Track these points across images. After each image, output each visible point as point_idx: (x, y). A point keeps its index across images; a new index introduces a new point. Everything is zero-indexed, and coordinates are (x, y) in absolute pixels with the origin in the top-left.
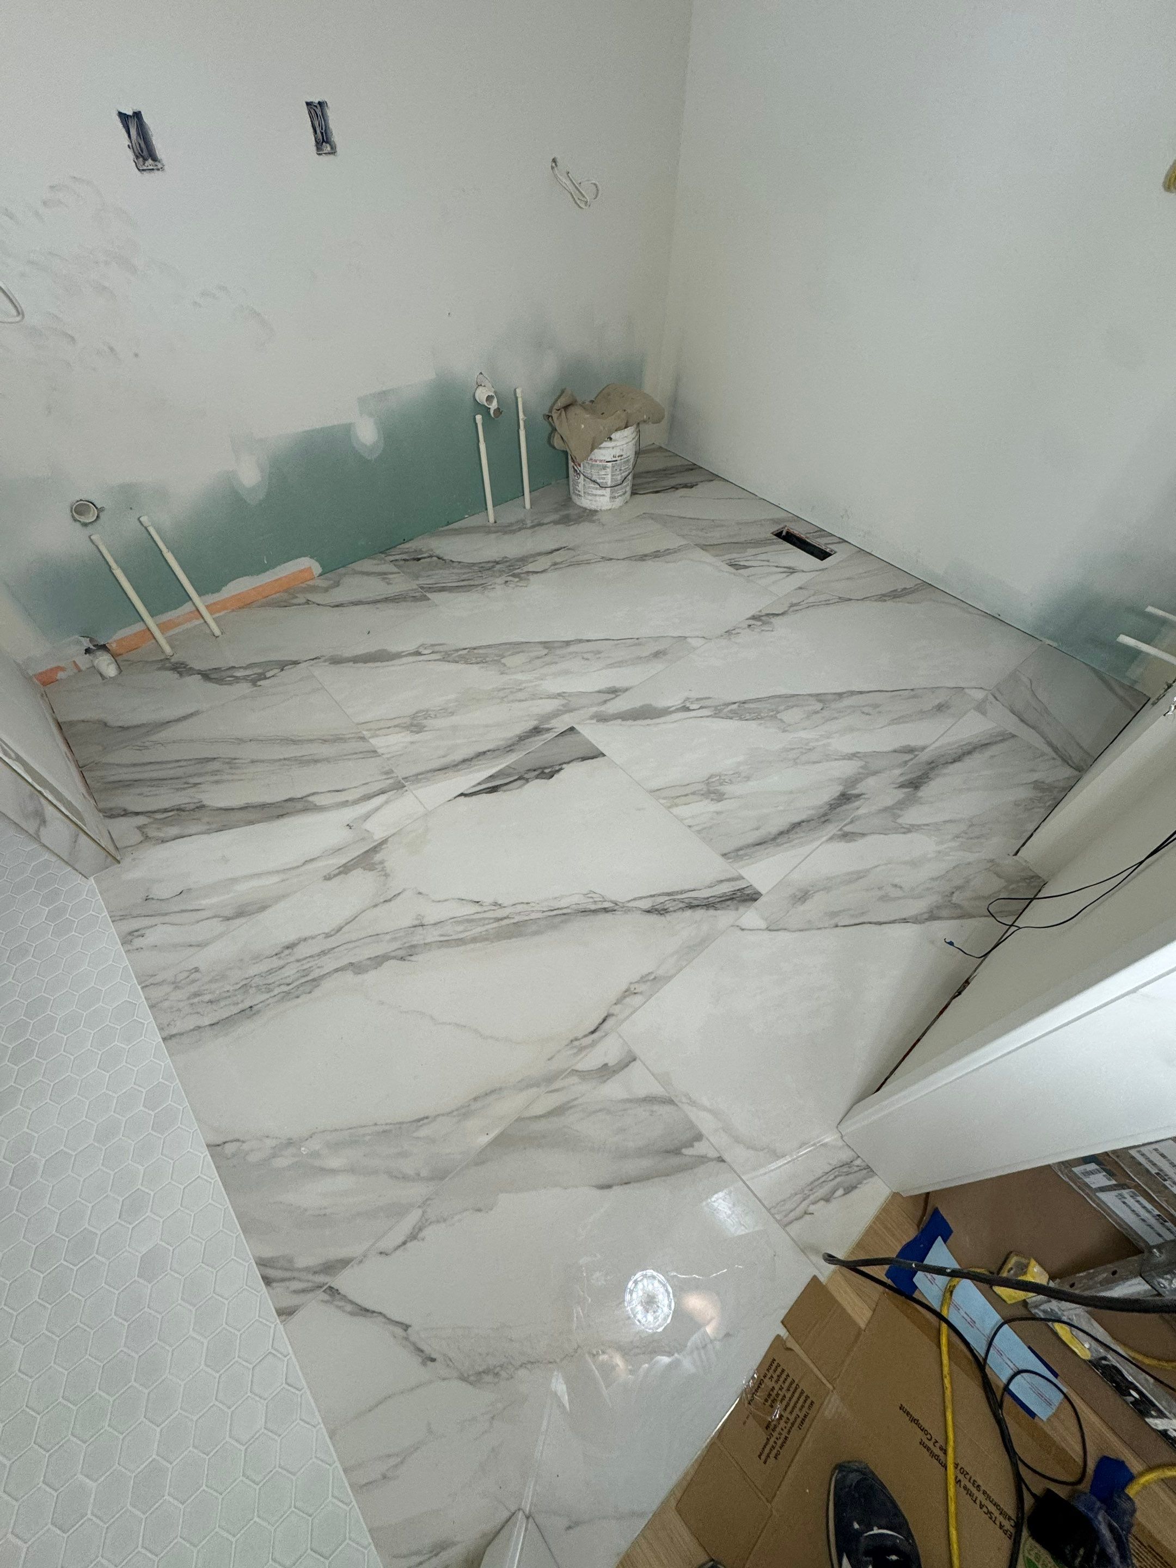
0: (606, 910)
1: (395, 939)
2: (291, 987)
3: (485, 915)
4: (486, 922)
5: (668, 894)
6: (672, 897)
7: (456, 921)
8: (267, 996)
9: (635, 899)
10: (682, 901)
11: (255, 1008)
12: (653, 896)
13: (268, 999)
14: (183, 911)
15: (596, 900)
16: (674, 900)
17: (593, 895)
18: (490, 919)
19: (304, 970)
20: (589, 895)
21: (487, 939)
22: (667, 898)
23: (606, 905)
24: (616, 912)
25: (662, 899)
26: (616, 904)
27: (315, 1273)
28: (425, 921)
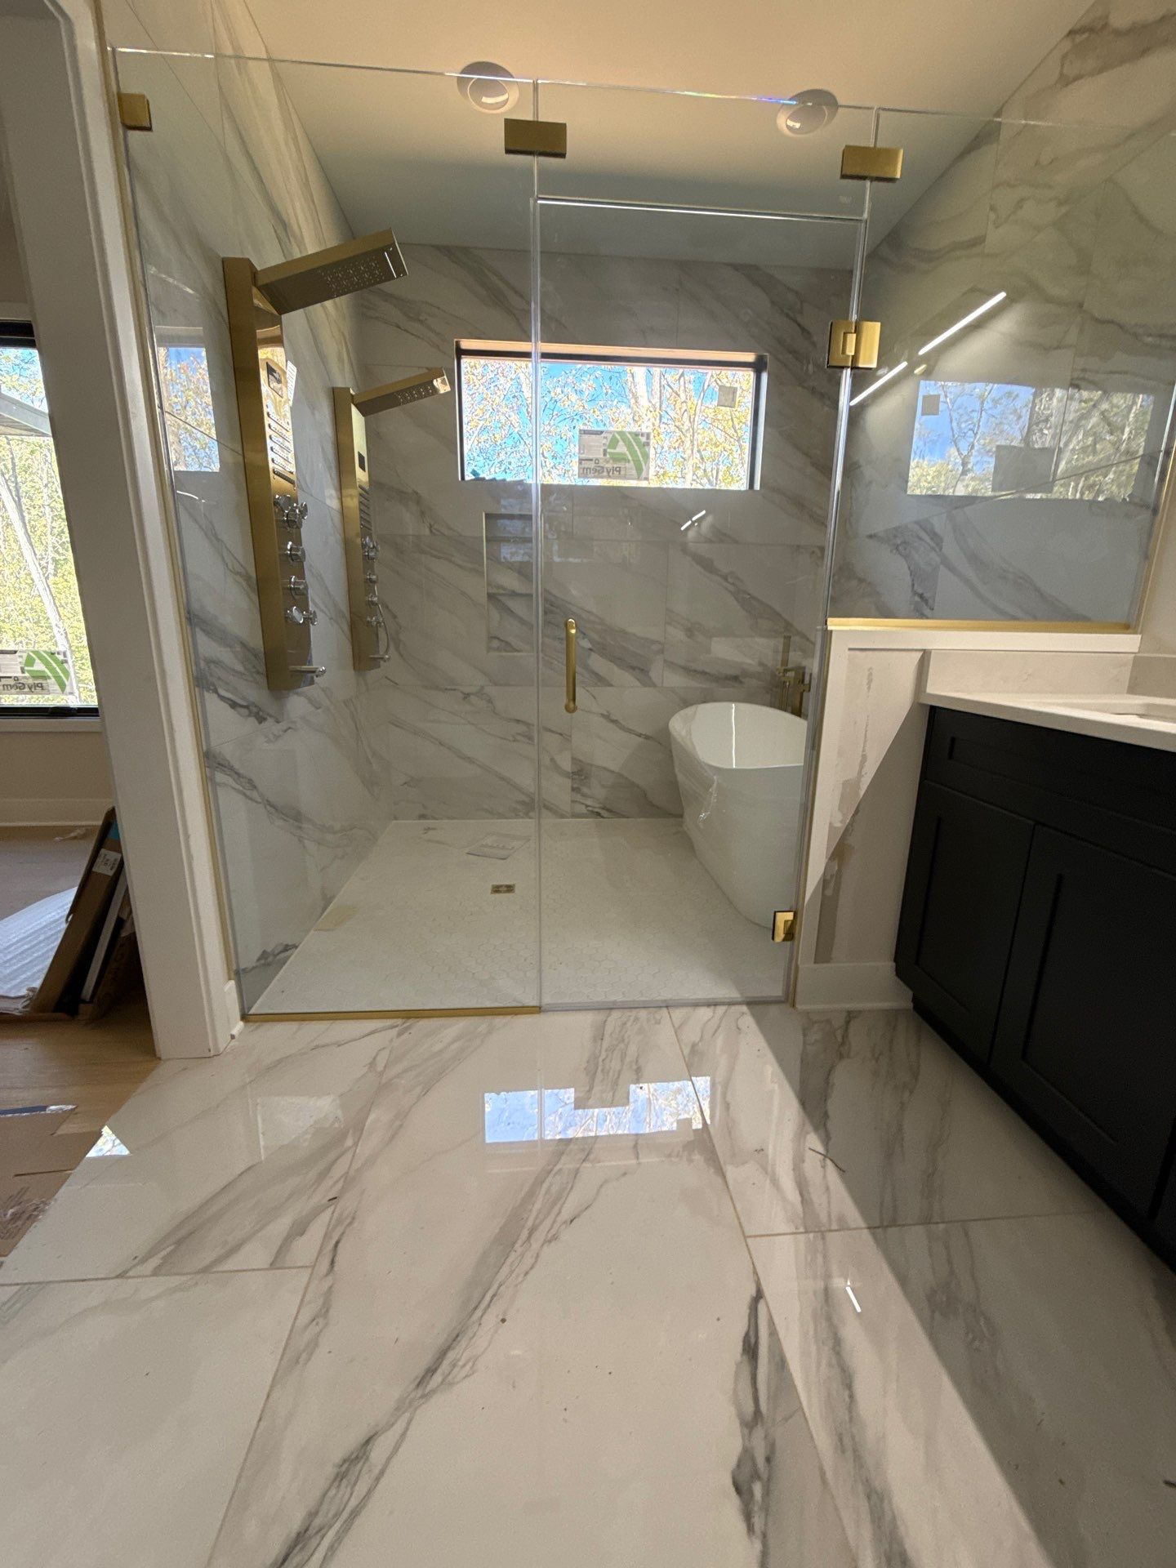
0: (431, 1371)
2: (600, 1061)
3: (549, 1221)
4: (540, 1218)
5: (355, 1514)
6: (345, 1515)
8: (604, 1048)
9: (403, 1435)
10: (322, 1531)
11: (599, 1042)
12: (378, 1479)
13: (601, 1048)
15: (456, 1370)
16: (337, 1515)
17: (463, 1373)
19: (609, 1072)
20: (468, 1367)
22: (353, 1503)
23: (437, 1378)
24: (413, 1386)
25: (361, 1488)
26: (423, 1396)
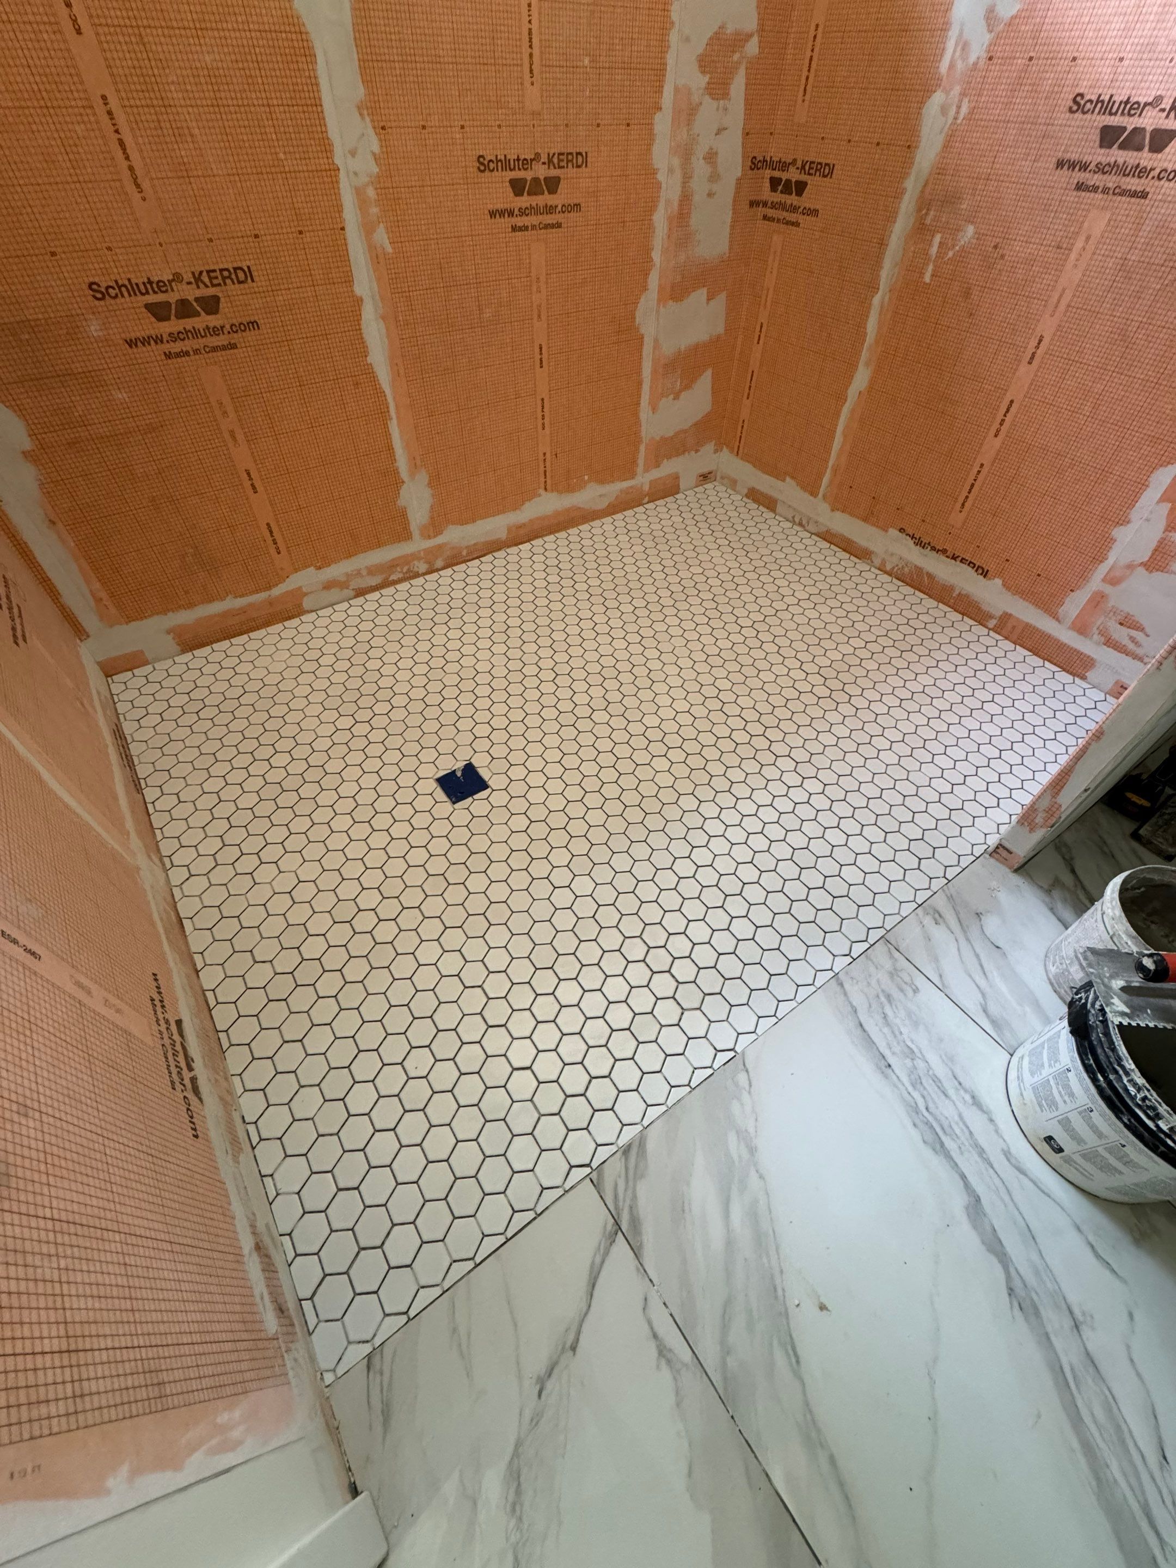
1: (1037, 1273)
2: (926, 1114)
3: (1145, 1477)
4: (1133, 1481)
7: (1111, 1404)
8: (908, 1084)
11: (889, 1071)
13: (903, 1085)
14: (977, 956)
18: (1143, 1492)
19: (951, 1127)
21: (1098, 1479)
27: (631, 1208)
28: (1086, 1332)
